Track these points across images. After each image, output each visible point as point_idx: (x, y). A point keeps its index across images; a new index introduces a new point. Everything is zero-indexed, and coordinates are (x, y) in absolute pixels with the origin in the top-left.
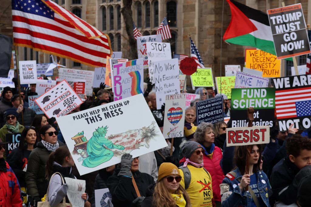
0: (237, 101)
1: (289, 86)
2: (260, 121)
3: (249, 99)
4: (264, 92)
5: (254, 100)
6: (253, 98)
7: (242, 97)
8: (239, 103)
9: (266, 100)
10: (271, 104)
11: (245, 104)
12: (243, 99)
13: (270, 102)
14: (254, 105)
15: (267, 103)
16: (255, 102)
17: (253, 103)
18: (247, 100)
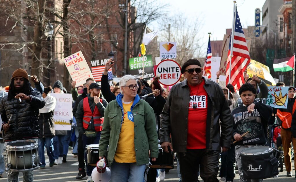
0: (132, 65)
1: (99, 65)
2: (146, 74)
3: (138, 63)
4: (145, 58)
5: (140, 63)
6: (140, 62)
7: (135, 62)
8: (133, 66)
9: (147, 62)
10: (150, 64)
11: (136, 66)
12: (135, 63)
13: (149, 63)
14: (141, 66)
15: (148, 64)
16: (141, 64)
17: (140, 65)
18: (137, 64)
